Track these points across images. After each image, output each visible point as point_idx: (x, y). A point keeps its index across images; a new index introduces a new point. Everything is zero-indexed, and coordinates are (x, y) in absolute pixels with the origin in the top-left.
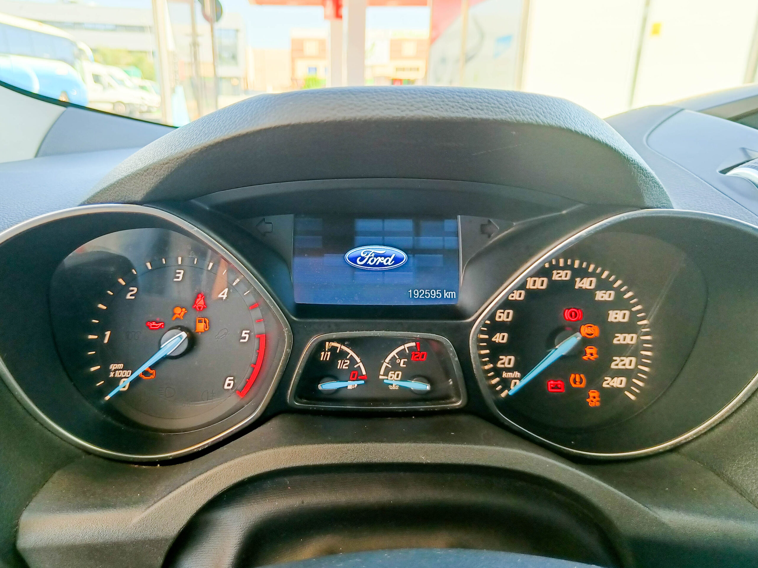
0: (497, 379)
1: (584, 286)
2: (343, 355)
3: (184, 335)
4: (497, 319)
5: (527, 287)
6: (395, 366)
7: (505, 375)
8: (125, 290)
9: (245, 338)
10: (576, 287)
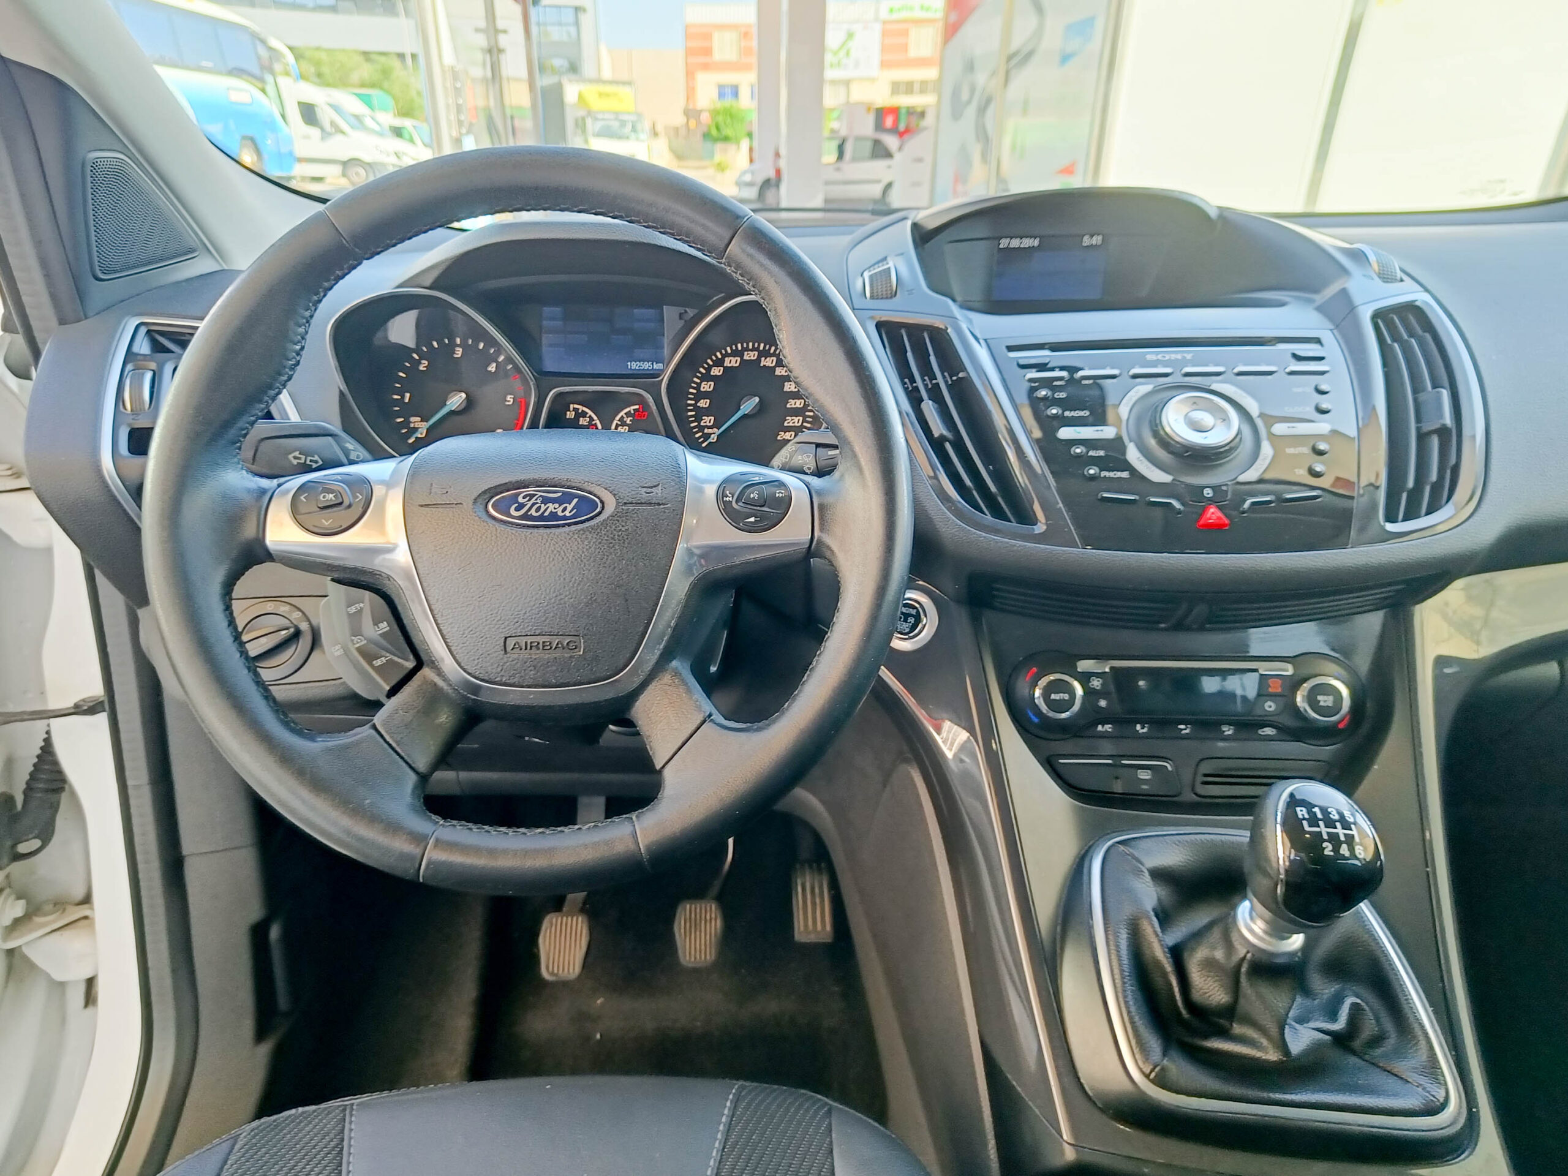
0: (700, 434)
1: (767, 364)
2: (584, 414)
3: (464, 395)
4: (702, 389)
5: (725, 365)
6: (623, 423)
7: (706, 431)
8: (419, 362)
9: (509, 401)
10: (762, 365)
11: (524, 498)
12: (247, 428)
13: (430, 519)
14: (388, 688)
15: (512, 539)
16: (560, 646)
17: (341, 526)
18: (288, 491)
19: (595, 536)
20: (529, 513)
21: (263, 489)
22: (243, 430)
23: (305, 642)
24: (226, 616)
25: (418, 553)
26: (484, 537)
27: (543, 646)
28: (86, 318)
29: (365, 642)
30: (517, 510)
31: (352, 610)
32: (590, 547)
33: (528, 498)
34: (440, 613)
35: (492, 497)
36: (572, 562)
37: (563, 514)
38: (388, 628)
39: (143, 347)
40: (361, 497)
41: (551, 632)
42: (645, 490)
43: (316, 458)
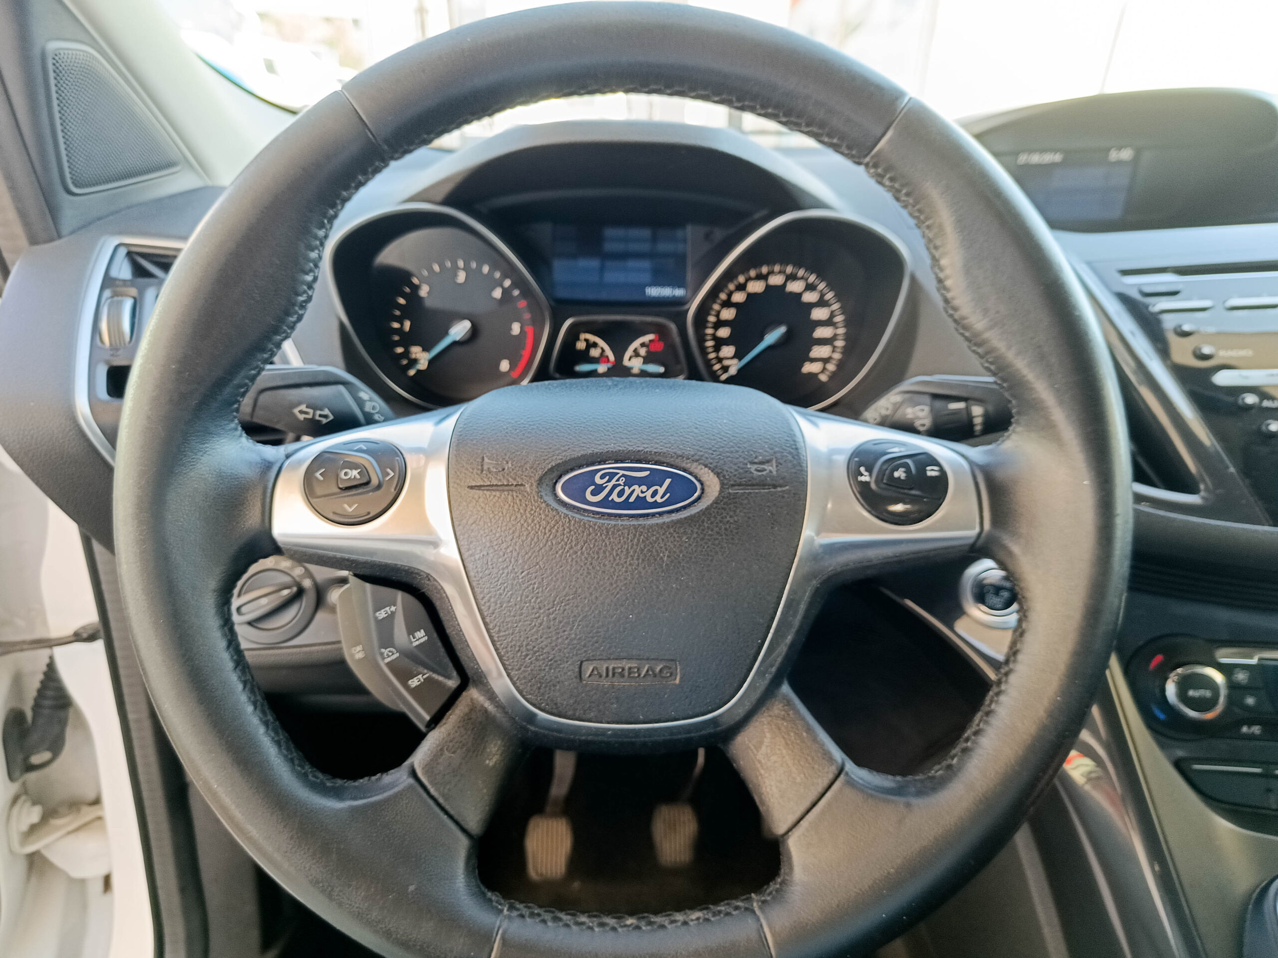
0: (719, 366)
1: (794, 289)
2: (595, 345)
3: (468, 324)
5: (748, 290)
6: (636, 354)
7: (725, 362)
10: (787, 290)
11: (602, 477)
12: (246, 385)
13: (483, 505)
14: (428, 718)
15: (590, 534)
16: (651, 673)
17: (369, 513)
18: (300, 463)
19: (696, 530)
20: (610, 499)
21: (269, 462)
22: (242, 387)
23: (308, 601)
24: (225, 635)
25: (469, 550)
26: (554, 531)
27: (630, 673)
28: (60, 236)
29: (398, 655)
30: (594, 493)
31: (381, 614)
32: (690, 545)
33: (608, 477)
34: (497, 629)
35: (560, 477)
36: (667, 565)
37: (653, 500)
38: (426, 638)
39: (123, 271)
40: (392, 474)
41: (639, 656)
42: (756, 466)
43: (326, 412)
